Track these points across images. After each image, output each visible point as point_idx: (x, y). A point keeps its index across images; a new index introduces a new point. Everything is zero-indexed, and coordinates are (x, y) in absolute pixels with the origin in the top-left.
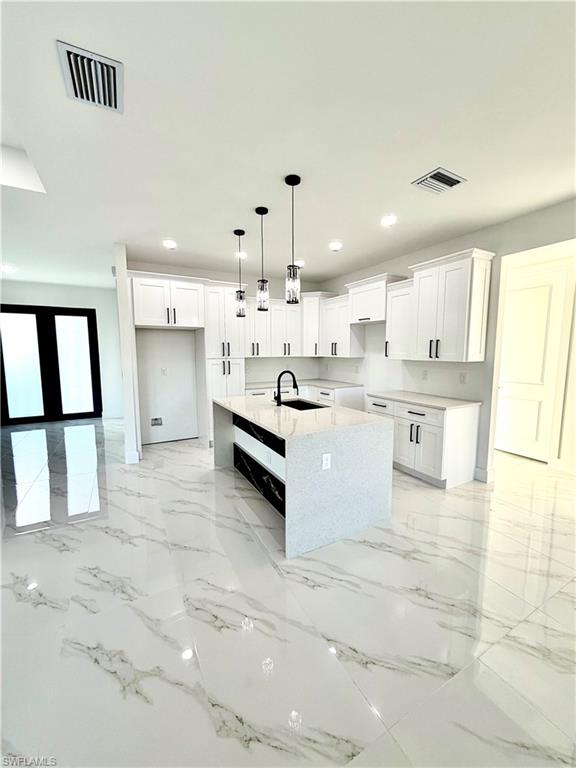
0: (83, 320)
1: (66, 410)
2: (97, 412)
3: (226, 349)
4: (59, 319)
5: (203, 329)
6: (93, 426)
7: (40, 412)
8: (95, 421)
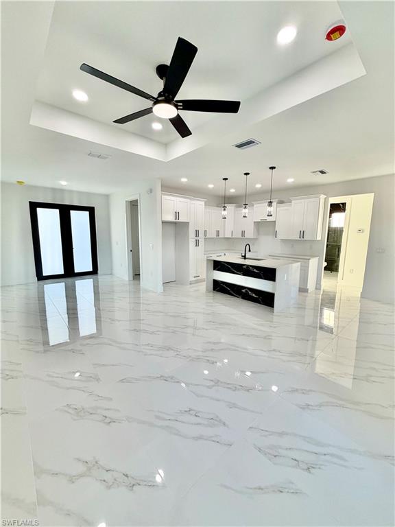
0: (87, 214)
1: (77, 270)
2: (95, 271)
3: (197, 233)
4: (73, 213)
5: (188, 223)
6: (92, 280)
7: (62, 272)
8: (94, 276)
